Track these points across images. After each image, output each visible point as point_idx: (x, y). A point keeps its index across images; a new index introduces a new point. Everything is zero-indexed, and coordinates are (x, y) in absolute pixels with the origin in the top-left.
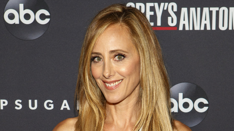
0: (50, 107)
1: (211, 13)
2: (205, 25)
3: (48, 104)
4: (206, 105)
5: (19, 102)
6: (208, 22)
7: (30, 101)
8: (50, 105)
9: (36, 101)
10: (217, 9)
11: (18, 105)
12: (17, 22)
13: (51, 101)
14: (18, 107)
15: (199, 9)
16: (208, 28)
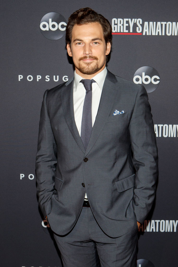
0: (66, 80)
1: (162, 25)
2: (159, 32)
3: (65, 78)
4: (158, 80)
5: (48, 77)
6: (160, 31)
7: (54, 76)
8: (66, 79)
9: (58, 76)
10: (165, 23)
11: (48, 79)
12: (48, 30)
13: (67, 77)
14: (47, 80)
15: (155, 23)
16: (160, 34)
